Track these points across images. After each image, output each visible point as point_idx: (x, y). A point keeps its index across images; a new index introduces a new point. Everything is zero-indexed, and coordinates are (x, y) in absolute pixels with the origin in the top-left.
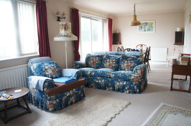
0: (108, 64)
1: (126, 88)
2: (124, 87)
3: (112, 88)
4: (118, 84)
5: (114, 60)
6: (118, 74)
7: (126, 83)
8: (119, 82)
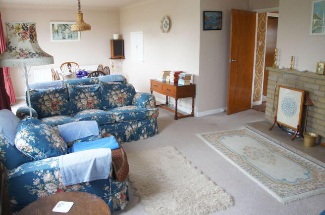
0: (84, 102)
1: (143, 131)
2: (139, 131)
3: (121, 139)
4: (130, 129)
5: (93, 94)
6: (128, 114)
7: (142, 124)
8: (131, 125)
